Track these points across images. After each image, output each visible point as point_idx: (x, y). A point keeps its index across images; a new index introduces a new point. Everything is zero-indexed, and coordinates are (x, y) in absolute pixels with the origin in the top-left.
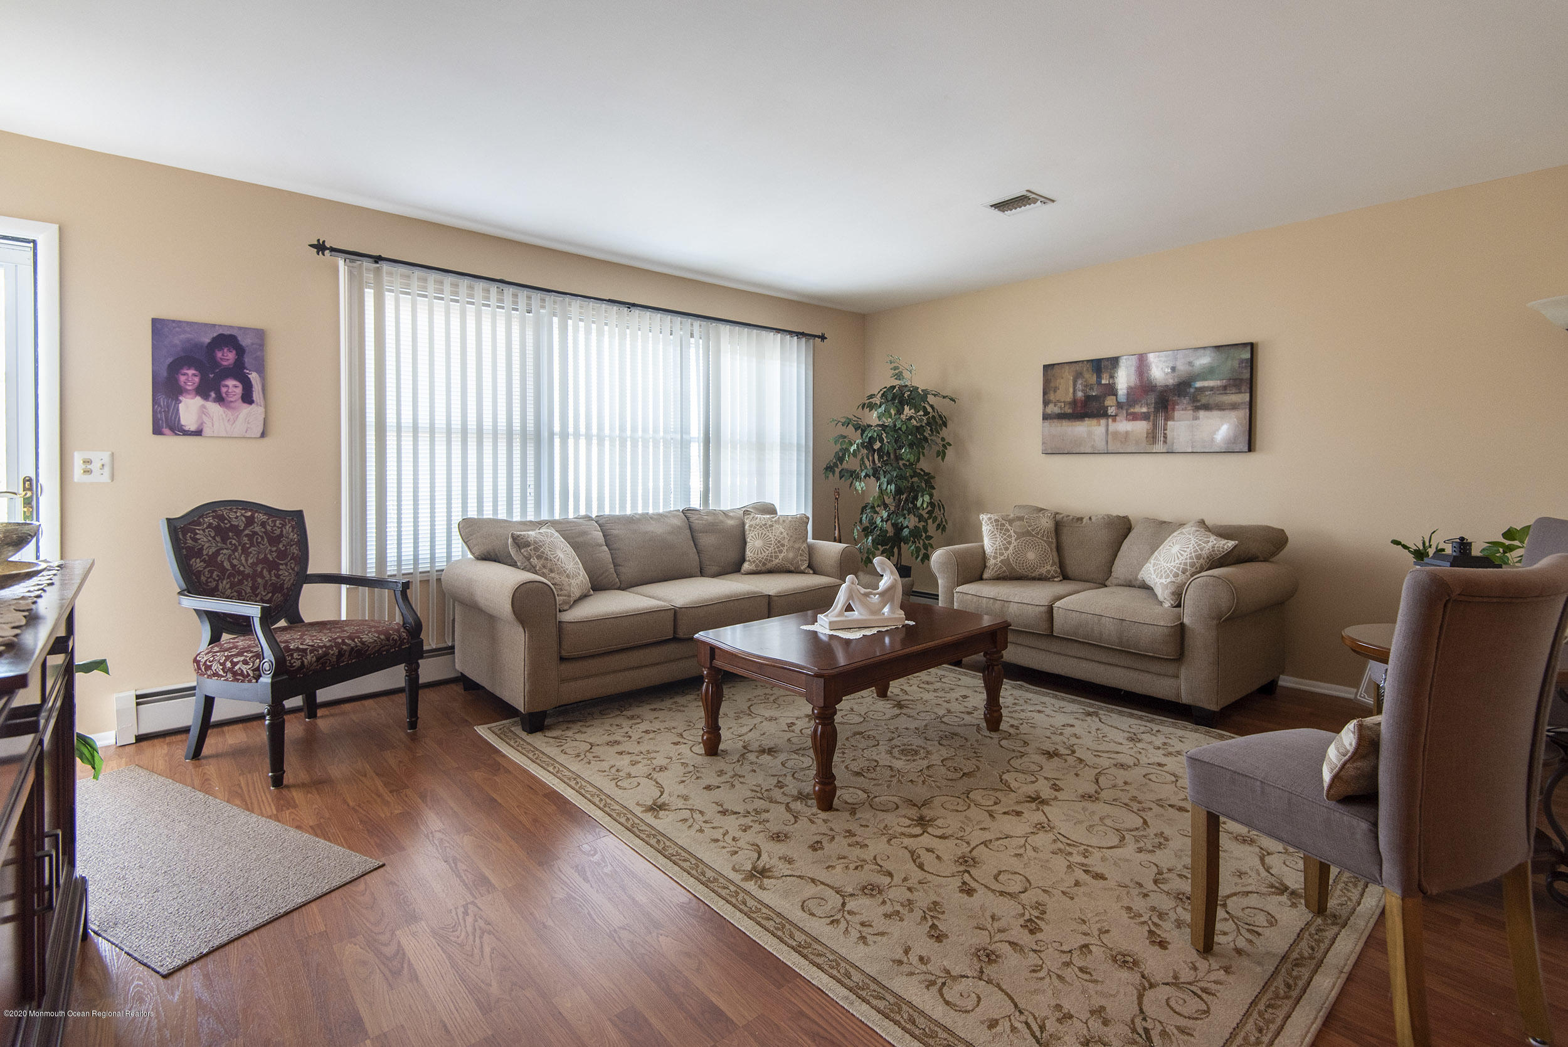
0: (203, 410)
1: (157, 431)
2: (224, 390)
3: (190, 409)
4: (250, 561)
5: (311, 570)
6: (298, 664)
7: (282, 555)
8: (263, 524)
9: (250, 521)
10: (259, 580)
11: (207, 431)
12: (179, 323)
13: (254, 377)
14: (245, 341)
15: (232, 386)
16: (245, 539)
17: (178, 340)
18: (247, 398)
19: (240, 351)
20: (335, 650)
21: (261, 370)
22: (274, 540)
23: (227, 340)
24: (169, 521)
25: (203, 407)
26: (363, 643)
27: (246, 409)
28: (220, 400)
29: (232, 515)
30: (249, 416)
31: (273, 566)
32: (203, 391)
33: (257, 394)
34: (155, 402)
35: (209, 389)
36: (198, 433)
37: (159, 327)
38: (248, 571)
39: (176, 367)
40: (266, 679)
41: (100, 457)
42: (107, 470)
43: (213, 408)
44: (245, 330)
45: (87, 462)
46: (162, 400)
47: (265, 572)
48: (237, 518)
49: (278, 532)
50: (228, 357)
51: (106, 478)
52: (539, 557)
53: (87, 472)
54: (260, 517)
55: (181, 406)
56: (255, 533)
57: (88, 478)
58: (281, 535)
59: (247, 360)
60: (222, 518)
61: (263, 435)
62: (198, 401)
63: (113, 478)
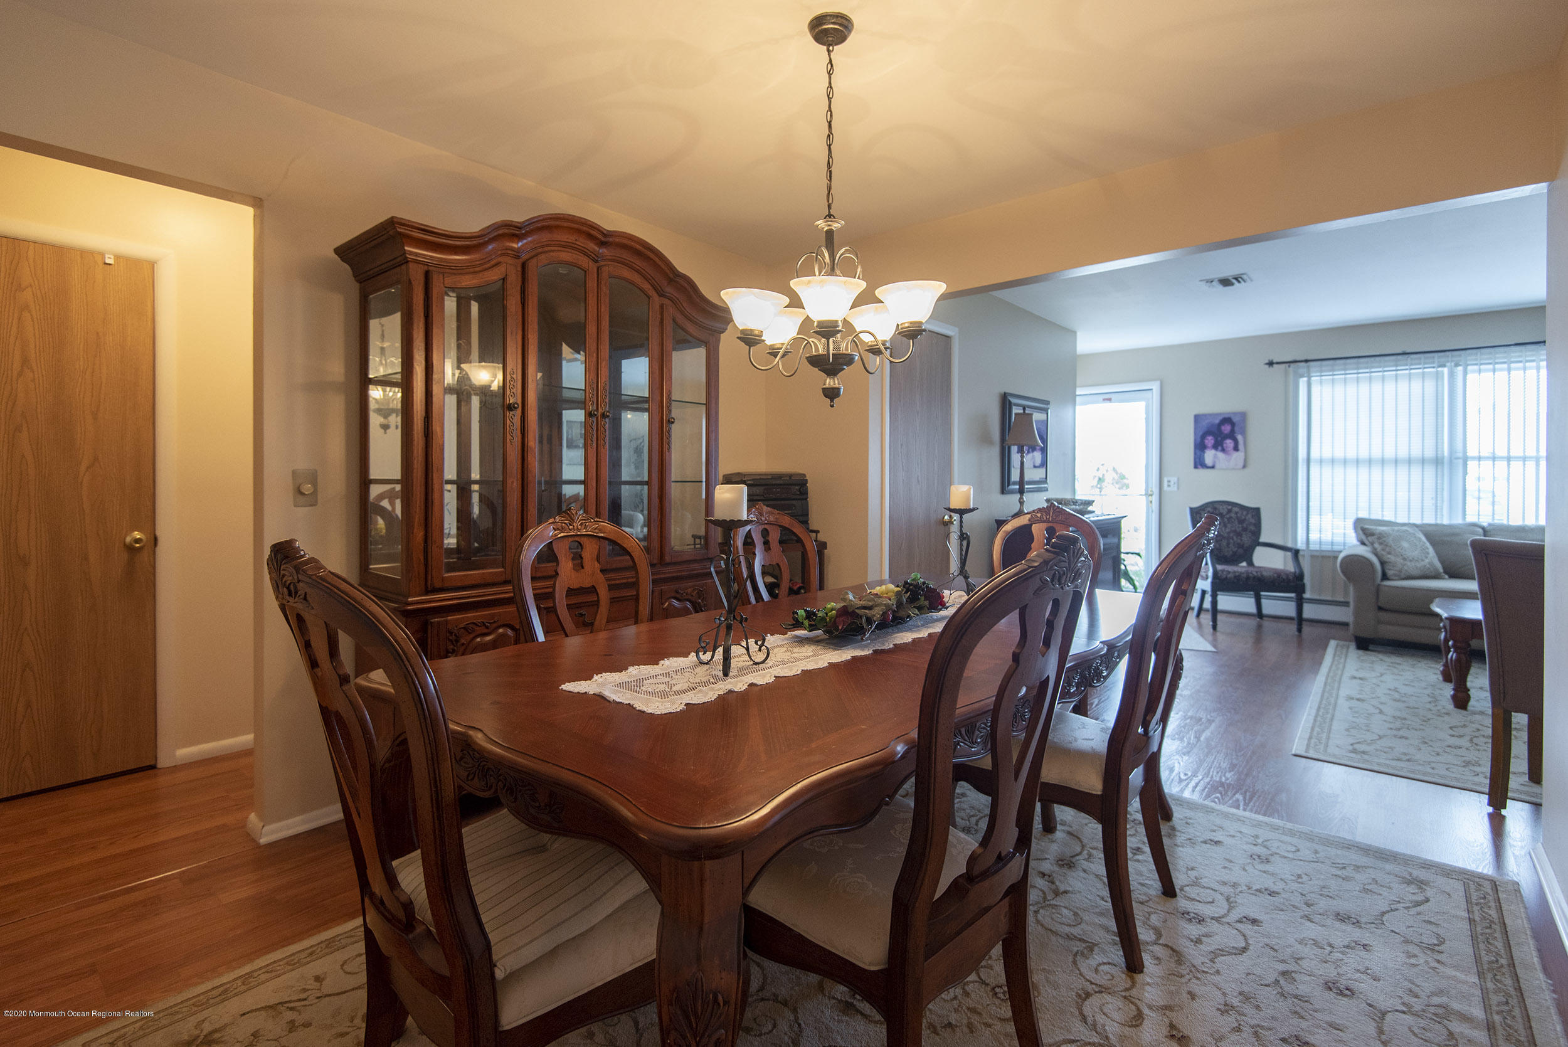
0: (1215, 456)
1: (1196, 467)
2: (1225, 445)
3: (1209, 456)
4: (1227, 530)
5: (1262, 540)
6: (1224, 576)
7: (1245, 530)
8: (1236, 513)
9: (1230, 511)
10: (1231, 541)
11: (1217, 466)
12: (1205, 415)
13: (1240, 437)
14: (1235, 419)
15: (1229, 443)
16: (1226, 520)
17: (1204, 424)
18: (1236, 449)
19: (1233, 424)
20: (1245, 575)
21: (1243, 433)
22: (1241, 522)
23: (1227, 420)
24: (1191, 509)
25: (1216, 454)
26: (1262, 576)
27: (1235, 455)
28: (1223, 450)
29: (1221, 508)
30: (1238, 457)
31: (1239, 535)
32: (1215, 447)
33: (1241, 446)
34: (1195, 454)
35: (1218, 445)
36: (1213, 467)
37: (1197, 418)
38: (1226, 535)
39: (1203, 437)
40: (1210, 580)
41: (1174, 479)
42: (1176, 485)
43: (1220, 455)
44: (1235, 414)
45: (1169, 481)
46: (1198, 453)
47: (1235, 538)
48: (1223, 509)
49: (1243, 517)
50: (1226, 429)
51: (1175, 489)
52: (1381, 544)
53: (1169, 486)
54: (1236, 509)
55: (1206, 455)
56: (1231, 517)
57: (1169, 489)
58: (1245, 519)
59: (1236, 429)
60: (1215, 509)
61: (1244, 467)
62: (1213, 452)
63: (1178, 488)
